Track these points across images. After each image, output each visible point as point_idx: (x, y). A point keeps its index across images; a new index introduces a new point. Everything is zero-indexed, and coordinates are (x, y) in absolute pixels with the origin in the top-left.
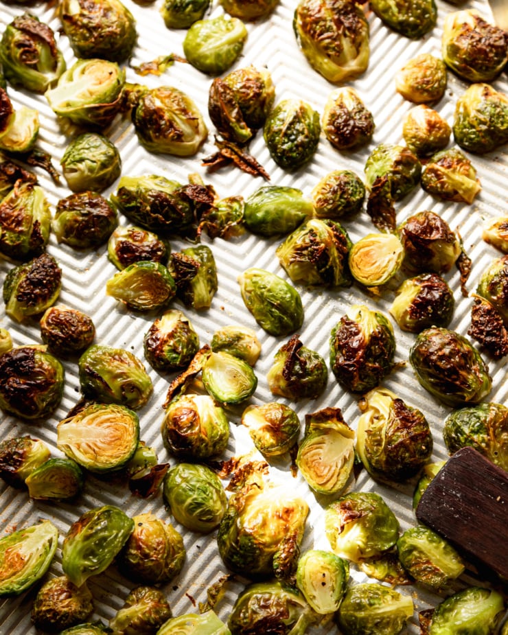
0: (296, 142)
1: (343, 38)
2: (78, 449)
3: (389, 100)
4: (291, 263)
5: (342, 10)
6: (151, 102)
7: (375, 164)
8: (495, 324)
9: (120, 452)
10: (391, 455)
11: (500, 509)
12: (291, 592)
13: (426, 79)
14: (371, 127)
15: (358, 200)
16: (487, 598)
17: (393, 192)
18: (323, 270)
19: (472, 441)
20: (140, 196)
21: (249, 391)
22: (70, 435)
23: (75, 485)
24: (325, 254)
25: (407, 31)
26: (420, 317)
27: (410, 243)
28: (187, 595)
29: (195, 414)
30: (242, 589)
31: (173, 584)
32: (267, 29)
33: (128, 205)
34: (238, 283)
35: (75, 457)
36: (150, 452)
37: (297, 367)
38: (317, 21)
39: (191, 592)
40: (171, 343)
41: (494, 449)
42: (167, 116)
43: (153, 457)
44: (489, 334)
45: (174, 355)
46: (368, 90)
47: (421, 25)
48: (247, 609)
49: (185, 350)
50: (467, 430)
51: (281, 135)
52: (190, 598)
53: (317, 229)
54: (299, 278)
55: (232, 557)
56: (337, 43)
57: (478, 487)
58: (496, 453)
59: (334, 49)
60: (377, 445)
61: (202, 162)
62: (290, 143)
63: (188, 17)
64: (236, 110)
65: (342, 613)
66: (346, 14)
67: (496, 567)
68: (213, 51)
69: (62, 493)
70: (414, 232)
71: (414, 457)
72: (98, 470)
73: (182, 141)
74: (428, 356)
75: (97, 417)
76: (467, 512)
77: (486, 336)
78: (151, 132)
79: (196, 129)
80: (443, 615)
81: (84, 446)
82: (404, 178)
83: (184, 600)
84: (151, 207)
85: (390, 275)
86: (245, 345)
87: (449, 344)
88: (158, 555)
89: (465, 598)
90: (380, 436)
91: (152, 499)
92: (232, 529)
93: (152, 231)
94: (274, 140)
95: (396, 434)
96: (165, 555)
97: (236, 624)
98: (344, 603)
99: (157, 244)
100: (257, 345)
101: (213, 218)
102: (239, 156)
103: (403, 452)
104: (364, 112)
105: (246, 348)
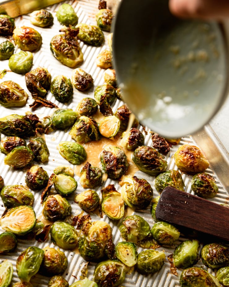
0: (65, 91)
1: (72, 49)
2: (11, 227)
3: (95, 70)
4: (77, 135)
5: (69, 39)
6: (3, 86)
7: (98, 93)
8: (162, 140)
9: (30, 223)
10: (139, 197)
11: (187, 206)
12: (116, 261)
13: (108, 58)
14: (92, 80)
15: (96, 106)
16: (192, 243)
17: (108, 101)
18: (90, 135)
19: (168, 185)
20: (9, 123)
21: (75, 187)
22: (6, 222)
23: (14, 242)
24: (90, 128)
25: (94, 44)
26: (133, 144)
27: (121, 117)
28: (73, 276)
29: (56, 201)
30: (94, 267)
31: (65, 273)
32: (40, 54)
33: (4, 128)
34: (57, 149)
35: (11, 230)
36: (41, 222)
37: (91, 174)
38: (61, 45)
39: (74, 274)
40: (38, 176)
41: (177, 186)
42: (11, 91)
43: (42, 224)
44: (161, 144)
45: (40, 181)
46: (86, 68)
47: (100, 40)
48: (100, 272)
49: (44, 178)
50: (165, 181)
51: (59, 89)
52: (74, 276)
53: (84, 119)
54: (81, 141)
55: (88, 253)
56: (71, 51)
57: (176, 200)
58: (178, 187)
59: (70, 54)
60: (132, 195)
61: (29, 107)
62: (63, 92)
63: (8, 54)
64: (38, 83)
65: (139, 263)
66: (71, 40)
67: (193, 228)
68: (22, 64)
69: (9, 247)
70: (122, 112)
71: (148, 195)
72: (22, 233)
73: (19, 100)
74: (142, 156)
75: (16, 212)
76: (175, 211)
77: (160, 145)
78: (6, 98)
79: (23, 94)
80: (177, 254)
81: (13, 225)
82: (111, 95)
83: (72, 278)
84: (15, 126)
85: (117, 131)
86: (67, 171)
87: (148, 150)
88: (58, 260)
89: (184, 245)
90: (133, 191)
91: (47, 242)
92: (85, 242)
93: (17, 136)
94: (56, 92)
95: (139, 188)
96: (60, 260)
97: (98, 280)
98: (138, 260)
99: (21, 140)
100: (72, 170)
101: (40, 126)
102: (43, 101)
103: (144, 195)
104: (88, 75)
105: (68, 172)
